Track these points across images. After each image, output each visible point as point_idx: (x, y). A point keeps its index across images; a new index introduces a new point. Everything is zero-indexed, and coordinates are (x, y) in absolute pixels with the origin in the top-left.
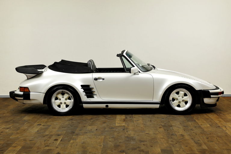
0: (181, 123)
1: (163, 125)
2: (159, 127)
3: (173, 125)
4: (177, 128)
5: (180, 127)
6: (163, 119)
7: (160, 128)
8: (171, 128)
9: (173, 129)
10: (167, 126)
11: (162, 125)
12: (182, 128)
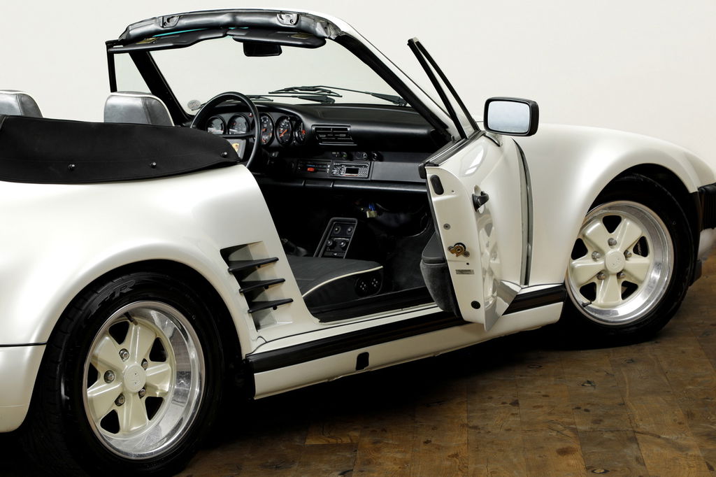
0: (690, 415)
1: (581, 428)
2: (559, 445)
3: (643, 426)
4: (668, 453)
5: (682, 442)
6: (589, 389)
7: (564, 452)
8: (630, 451)
9: (637, 459)
10: (606, 436)
11: (575, 431)
12: (697, 452)
